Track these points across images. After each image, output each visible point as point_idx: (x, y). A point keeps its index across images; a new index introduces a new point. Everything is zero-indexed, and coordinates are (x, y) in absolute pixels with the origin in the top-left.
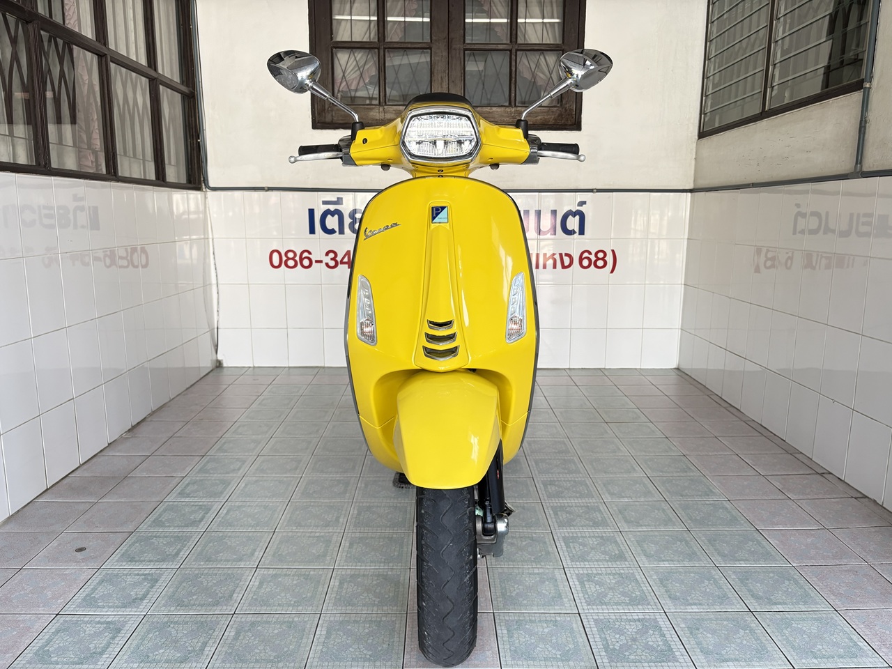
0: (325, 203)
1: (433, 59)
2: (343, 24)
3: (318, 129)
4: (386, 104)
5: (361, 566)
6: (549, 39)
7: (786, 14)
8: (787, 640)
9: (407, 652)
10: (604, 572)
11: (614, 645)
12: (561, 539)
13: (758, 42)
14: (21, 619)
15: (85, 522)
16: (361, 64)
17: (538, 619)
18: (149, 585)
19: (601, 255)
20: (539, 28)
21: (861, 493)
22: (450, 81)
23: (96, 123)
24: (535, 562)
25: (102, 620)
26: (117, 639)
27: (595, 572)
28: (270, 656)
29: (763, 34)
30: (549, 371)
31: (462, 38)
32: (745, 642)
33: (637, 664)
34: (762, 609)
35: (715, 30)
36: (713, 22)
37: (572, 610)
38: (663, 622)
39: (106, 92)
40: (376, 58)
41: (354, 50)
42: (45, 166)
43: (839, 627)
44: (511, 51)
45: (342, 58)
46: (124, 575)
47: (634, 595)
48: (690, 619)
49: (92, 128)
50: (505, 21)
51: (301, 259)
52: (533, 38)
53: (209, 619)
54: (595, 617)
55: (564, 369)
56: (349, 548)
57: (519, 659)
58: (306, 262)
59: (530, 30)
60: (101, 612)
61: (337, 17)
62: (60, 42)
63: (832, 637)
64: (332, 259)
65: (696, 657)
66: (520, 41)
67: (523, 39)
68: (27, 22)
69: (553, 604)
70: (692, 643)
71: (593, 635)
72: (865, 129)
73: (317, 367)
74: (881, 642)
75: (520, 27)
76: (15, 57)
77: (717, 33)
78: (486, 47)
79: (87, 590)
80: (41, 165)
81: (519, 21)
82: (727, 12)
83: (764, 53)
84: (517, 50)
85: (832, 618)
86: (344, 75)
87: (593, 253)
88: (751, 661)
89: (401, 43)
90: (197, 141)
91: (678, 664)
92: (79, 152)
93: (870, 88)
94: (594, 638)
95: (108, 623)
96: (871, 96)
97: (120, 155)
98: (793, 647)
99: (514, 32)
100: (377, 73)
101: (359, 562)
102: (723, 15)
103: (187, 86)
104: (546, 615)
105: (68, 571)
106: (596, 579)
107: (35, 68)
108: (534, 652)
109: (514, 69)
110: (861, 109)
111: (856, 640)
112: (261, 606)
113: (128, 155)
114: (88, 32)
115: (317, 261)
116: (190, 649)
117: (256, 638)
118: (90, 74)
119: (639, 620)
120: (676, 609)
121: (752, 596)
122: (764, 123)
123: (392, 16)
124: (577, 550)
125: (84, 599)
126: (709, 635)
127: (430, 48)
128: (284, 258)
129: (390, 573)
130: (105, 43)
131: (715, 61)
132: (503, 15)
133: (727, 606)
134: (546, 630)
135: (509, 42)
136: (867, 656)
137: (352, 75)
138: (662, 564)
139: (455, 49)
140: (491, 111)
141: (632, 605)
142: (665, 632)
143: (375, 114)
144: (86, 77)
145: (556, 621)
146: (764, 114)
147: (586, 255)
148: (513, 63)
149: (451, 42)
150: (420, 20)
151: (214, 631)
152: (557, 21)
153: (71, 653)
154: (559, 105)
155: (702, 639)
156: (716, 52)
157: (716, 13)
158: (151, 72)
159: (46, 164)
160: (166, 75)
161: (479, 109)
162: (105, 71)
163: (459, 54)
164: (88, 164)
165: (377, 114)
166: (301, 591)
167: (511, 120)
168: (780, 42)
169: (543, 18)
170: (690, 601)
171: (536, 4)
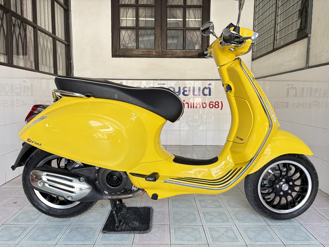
1: (155, 33)
2: (124, 21)
3: (114, 57)
4: (138, 49)
6: (197, 26)
7: (281, 14)
8: (282, 235)
9: (135, 238)
10: (213, 212)
11: (215, 236)
12: (198, 200)
13: (271, 25)
15: (18, 194)
16: (130, 35)
17: (186, 227)
18: (39, 215)
19: (217, 103)
20: (194, 22)
22: (162, 41)
23: (32, 52)
24: (187, 208)
25: (20, 226)
26: (24, 232)
27: (210, 211)
28: (82, 239)
29: (273, 22)
30: (198, 146)
31: (166, 25)
32: (265, 235)
33: (223, 242)
34: (273, 224)
35: (256, 22)
36: (256, 20)
37: (200, 224)
38: (234, 228)
39: (36, 40)
40: (135, 33)
41: (127, 30)
43: (302, 230)
44: (183, 30)
45: (123, 32)
46: (30, 211)
47: (224, 219)
48: (245, 227)
49: (30, 54)
50: (181, 20)
52: (192, 25)
53: (60, 226)
54: (208, 227)
55: (204, 145)
57: (178, 240)
59: (190, 23)
60: (20, 223)
61: (121, 18)
62: (19, 21)
63: (300, 234)
65: (246, 240)
67: (188, 26)
68: (7, 13)
69: (193, 222)
70: (245, 235)
71: (207, 232)
72: (309, 51)
74: (318, 236)
75: (187, 22)
76: (2, 25)
78: (175, 29)
79: (15, 216)
80: (10, 64)
81: (186, 20)
82: (261, 15)
83: (274, 28)
84: (186, 30)
85: (300, 228)
86: (124, 39)
87: (214, 103)
88: (267, 242)
89: (144, 27)
90: (70, 61)
91: (239, 242)
92: (25, 62)
93: (310, 36)
94: (208, 233)
95: (22, 227)
96: (311, 39)
97: (41, 64)
98: (284, 237)
99: (185, 23)
100: (135, 38)
102: (259, 17)
103: (67, 42)
104: (190, 226)
105: (9, 210)
106: (210, 214)
107: (9, 29)
108: (184, 238)
109: (185, 36)
110: (307, 44)
111: (309, 235)
113: (44, 64)
114: (30, 18)
116: (52, 236)
117: (77, 233)
118: (30, 34)
119: (225, 228)
120: (240, 224)
122: (274, 53)
123: (141, 18)
124: (204, 204)
125: (14, 219)
126: (252, 233)
127: (155, 29)
130: (36, 23)
132: (181, 18)
133: (259, 223)
134: (189, 231)
135: (183, 27)
136: (313, 240)
138: (235, 209)
139: (163, 29)
140: (176, 51)
141: (223, 223)
142: (235, 232)
145: (193, 228)
146: (274, 50)
147: (211, 103)
148: (184, 34)
149: (162, 27)
150: (151, 19)
151: (62, 230)
152: (200, 20)
153: (6, 237)
154: (201, 49)
155: (249, 234)
156: (257, 30)
157: (257, 16)
158: (54, 35)
159: (11, 63)
160: (59, 37)
161: (172, 51)
162: (35, 33)
163: (165, 31)
164: (28, 66)
165: (135, 52)
166: (97, 217)
167: (184, 55)
168: (279, 24)
169: (195, 19)
170: (245, 221)
171: (193, 14)
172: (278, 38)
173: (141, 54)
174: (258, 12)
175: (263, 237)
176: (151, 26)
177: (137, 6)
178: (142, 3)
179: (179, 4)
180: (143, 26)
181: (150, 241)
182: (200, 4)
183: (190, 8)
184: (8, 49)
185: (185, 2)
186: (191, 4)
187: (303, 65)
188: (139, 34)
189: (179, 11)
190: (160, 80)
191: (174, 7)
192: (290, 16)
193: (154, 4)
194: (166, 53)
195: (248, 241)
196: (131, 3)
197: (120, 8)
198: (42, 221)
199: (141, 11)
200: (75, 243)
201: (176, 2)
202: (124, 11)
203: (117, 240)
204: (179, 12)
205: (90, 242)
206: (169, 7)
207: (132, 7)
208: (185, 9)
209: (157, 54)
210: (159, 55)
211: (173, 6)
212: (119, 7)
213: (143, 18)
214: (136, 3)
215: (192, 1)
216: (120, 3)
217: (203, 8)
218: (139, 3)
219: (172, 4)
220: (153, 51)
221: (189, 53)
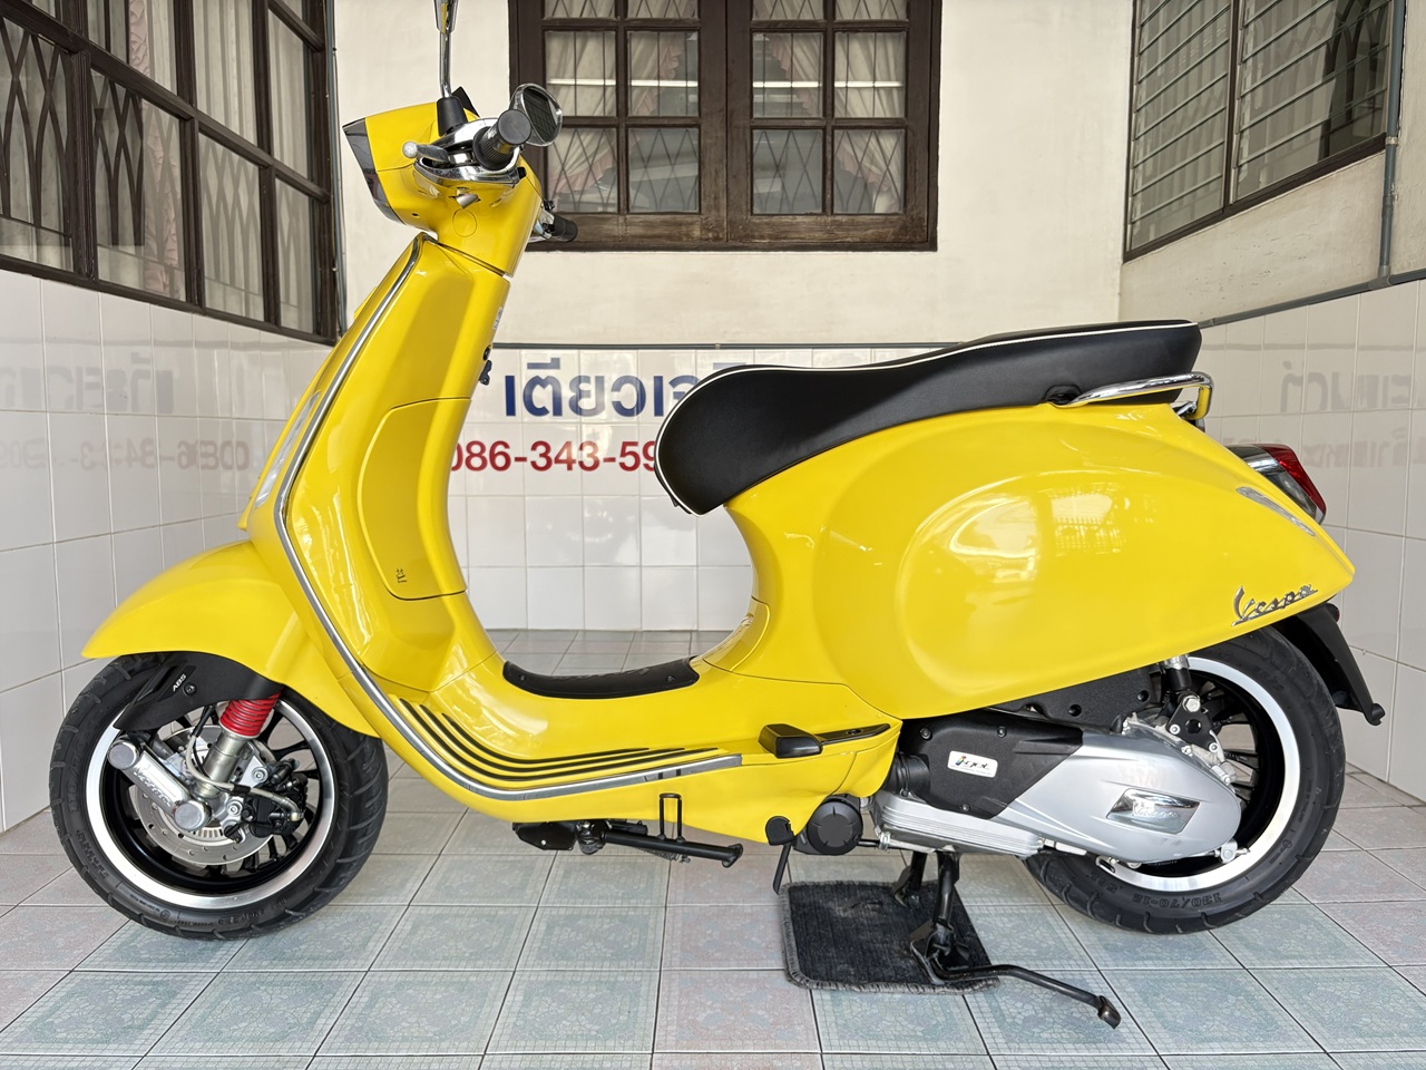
0: (532, 366)
1: (702, 142)
2: (563, 91)
4: (629, 213)
5: (583, 903)
6: (882, 111)
7: (1256, 53)
8: (1310, 1010)
9: (661, 1027)
10: (993, 912)
11: (1014, 1018)
13: (1213, 104)
14: (10, 977)
16: (590, 151)
20: (868, 95)
21: (1418, 799)
22: (730, 176)
23: (174, 226)
25: (146, 979)
26: (170, 1006)
28: (427, 1032)
29: (1221, 88)
31: (748, 111)
32: (1238, 1014)
33: (1054, 1046)
34: (1263, 964)
35: (1143, 94)
36: (1140, 82)
38: (1096, 984)
39: (191, 176)
40: (614, 142)
41: (579, 130)
42: (88, 276)
43: (1398, 991)
44: (824, 129)
45: (561, 142)
47: (1045, 945)
48: (1142, 981)
49: (166, 234)
50: (815, 84)
51: (493, 456)
52: (859, 108)
53: (326, 979)
56: (564, 877)
57: (852, 1037)
58: (500, 461)
59: (854, 98)
60: (144, 968)
61: (554, 81)
62: (121, 91)
63: (1387, 1006)
64: (541, 455)
65: (1155, 1036)
66: (837, 115)
67: (843, 111)
68: (71, 53)
70: (1147, 1014)
72: (1392, 209)
73: (515, 630)
75: (838, 95)
76: (49, 107)
77: (1147, 97)
78: (786, 123)
80: (83, 275)
81: (837, 84)
82: (1162, 64)
83: (1224, 117)
84: (834, 128)
85: (1384, 978)
86: (563, 169)
88: (1250, 1041)
89: (653, 118)
90: (331, 270)
91: (1126, 1046)
92: (145, 269)
93: (1397, 145)
95: (156, 983)
96: (1398, 158)
97: (210, 279)
98: (1321, 1021)
99: (829, 101)
100: (616, 165)
101: (580, 897)
102: (1156, 68)
103: (319, 184)
105: (93, 910)
107: (78, 123)
108: (877, 1027)
109: (829, 156)
110: (1383, 179)
112: (415, 959)
113: (222, 280)
114: (165, 78)
115: (518, 459)
116: (292, 1021)
117: (404, 1006)
118: (166, 149)
120: (1118, 966)
121: (1247, 946)
122: (1227, 225)
123: (639, 78)
125: (118, 949)
126: (1175, 1004)
127: (698, 126)
128: (466, 455)
129: (632, 913)
130: (192, 100)
131: (1145, 140)
132: (811, 76)
133: (1204, 962)
135: (821, 116)
137: (576, 170)
139: (737, 127)
140: (794, 222)
141: (1042, 960)
143: (611, 227)
144: (160, 154)
146: (1228, 210)
148: (829, 148)
149: (731, 116)
150: (682, 84)
151: (334, 995)
152: (896, 84)
153: (90, 1026)
154: (901, 212)
155: (1165, 1009)
156: (1146, 126)
157: (1145, 68)
158: (263, 156)
159: (91, 272)
160: (286, 163)
161: (775, 219)
162: (189, 144)
163: (744, 134)
164: (158, 287)
165: (616, 228)
166: (481, 939)
167: (825, 236)
168: (1248, 97)
169: (874, 80)
170: (1141, 955)
171: (863, 59)
172: (1246, 156)
173: (642, 237)
174: (1148, 47)
175: (1227, 1023)
176: (684, 115)
177: (620, 29)
178: (643, 15)
179: (802, 18)
180: (648, 114)
181: (730, 1038)
182: (894, 18)
183: (851, 35)
184: (77, 210)
185: (830, 8)
186: (857, 18)
187: (1367, 272)
188: (630, 147)
189: (805, 48)
190: (724, 347)
191: (783, 30)
192: (1297, 61)
193: (696, 16)
194: (749, 232)
195: (1165, 1041)
196: (593, 16)
197: (549, 35)
198: (243, 956)
199: (638, 47)
200: (398, 1049)
201: (792, 9)
202: (565, 49)
203: (582, 1035)
204: (805, 53)
205: (465, 1044)
206: (760, 31)
207: (600, 34)
208: (830, 40)
209: (710, 235)
210: (716, 239)
211: (780, 26)
212: (544, 31)
213: (648, 78)
214: (616, 15)
215: (862, 4)
216: (548, 15)
217: (908, 33)
218: (631, 15)
219: (774, 18)
220: (692, 223)
221: (848, 230)
